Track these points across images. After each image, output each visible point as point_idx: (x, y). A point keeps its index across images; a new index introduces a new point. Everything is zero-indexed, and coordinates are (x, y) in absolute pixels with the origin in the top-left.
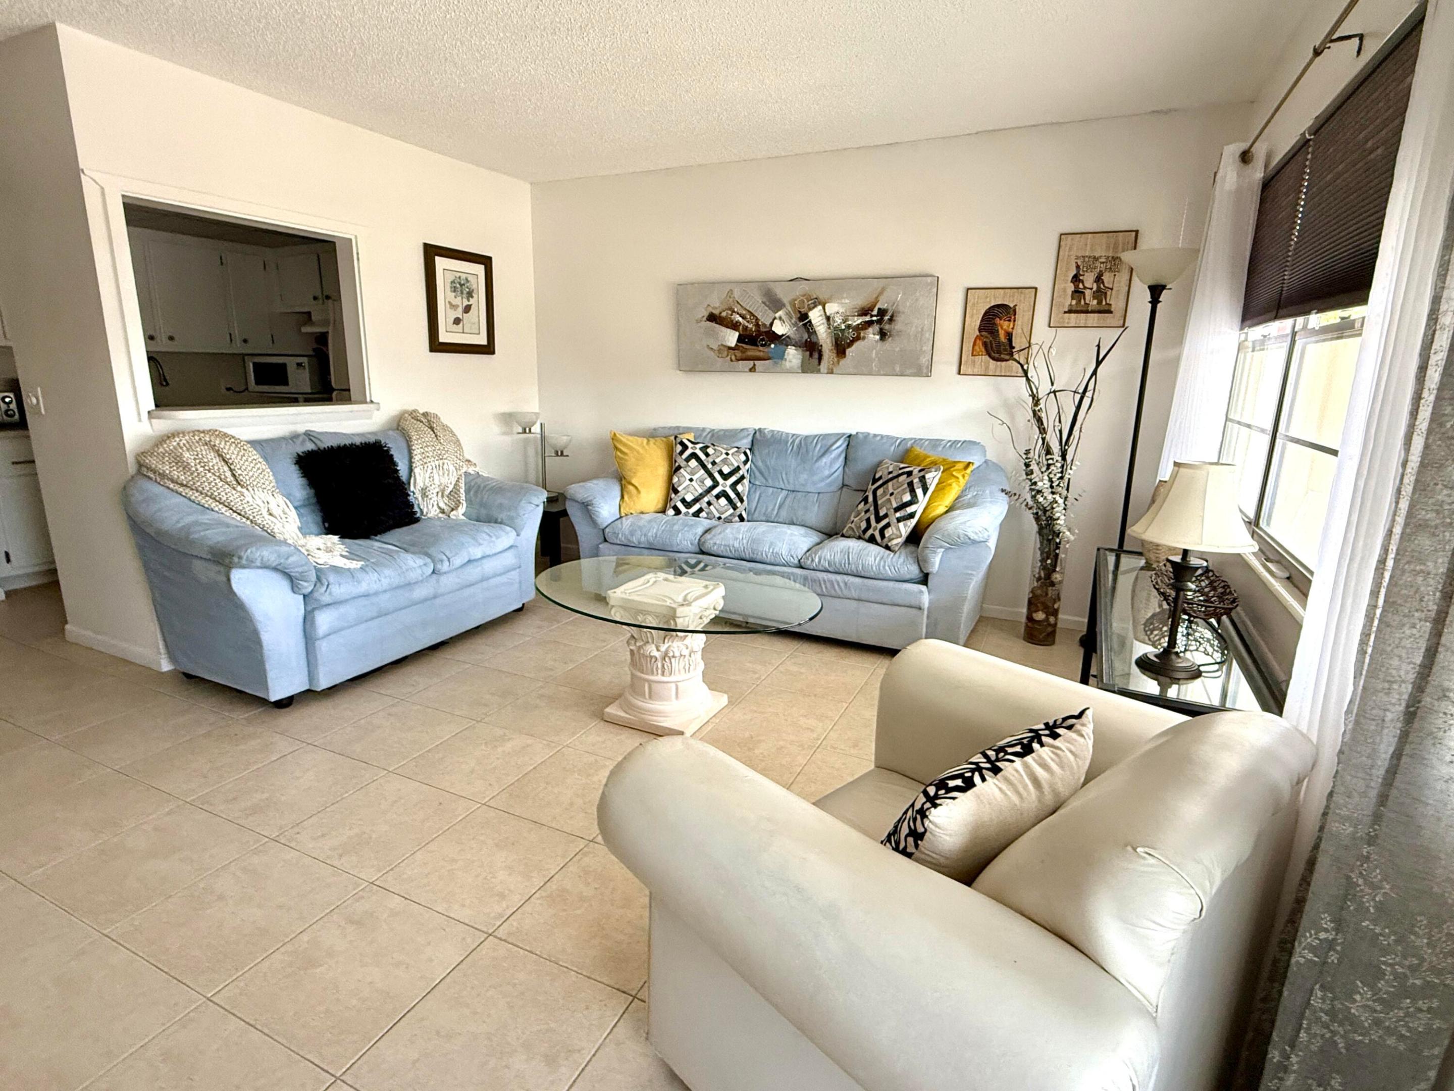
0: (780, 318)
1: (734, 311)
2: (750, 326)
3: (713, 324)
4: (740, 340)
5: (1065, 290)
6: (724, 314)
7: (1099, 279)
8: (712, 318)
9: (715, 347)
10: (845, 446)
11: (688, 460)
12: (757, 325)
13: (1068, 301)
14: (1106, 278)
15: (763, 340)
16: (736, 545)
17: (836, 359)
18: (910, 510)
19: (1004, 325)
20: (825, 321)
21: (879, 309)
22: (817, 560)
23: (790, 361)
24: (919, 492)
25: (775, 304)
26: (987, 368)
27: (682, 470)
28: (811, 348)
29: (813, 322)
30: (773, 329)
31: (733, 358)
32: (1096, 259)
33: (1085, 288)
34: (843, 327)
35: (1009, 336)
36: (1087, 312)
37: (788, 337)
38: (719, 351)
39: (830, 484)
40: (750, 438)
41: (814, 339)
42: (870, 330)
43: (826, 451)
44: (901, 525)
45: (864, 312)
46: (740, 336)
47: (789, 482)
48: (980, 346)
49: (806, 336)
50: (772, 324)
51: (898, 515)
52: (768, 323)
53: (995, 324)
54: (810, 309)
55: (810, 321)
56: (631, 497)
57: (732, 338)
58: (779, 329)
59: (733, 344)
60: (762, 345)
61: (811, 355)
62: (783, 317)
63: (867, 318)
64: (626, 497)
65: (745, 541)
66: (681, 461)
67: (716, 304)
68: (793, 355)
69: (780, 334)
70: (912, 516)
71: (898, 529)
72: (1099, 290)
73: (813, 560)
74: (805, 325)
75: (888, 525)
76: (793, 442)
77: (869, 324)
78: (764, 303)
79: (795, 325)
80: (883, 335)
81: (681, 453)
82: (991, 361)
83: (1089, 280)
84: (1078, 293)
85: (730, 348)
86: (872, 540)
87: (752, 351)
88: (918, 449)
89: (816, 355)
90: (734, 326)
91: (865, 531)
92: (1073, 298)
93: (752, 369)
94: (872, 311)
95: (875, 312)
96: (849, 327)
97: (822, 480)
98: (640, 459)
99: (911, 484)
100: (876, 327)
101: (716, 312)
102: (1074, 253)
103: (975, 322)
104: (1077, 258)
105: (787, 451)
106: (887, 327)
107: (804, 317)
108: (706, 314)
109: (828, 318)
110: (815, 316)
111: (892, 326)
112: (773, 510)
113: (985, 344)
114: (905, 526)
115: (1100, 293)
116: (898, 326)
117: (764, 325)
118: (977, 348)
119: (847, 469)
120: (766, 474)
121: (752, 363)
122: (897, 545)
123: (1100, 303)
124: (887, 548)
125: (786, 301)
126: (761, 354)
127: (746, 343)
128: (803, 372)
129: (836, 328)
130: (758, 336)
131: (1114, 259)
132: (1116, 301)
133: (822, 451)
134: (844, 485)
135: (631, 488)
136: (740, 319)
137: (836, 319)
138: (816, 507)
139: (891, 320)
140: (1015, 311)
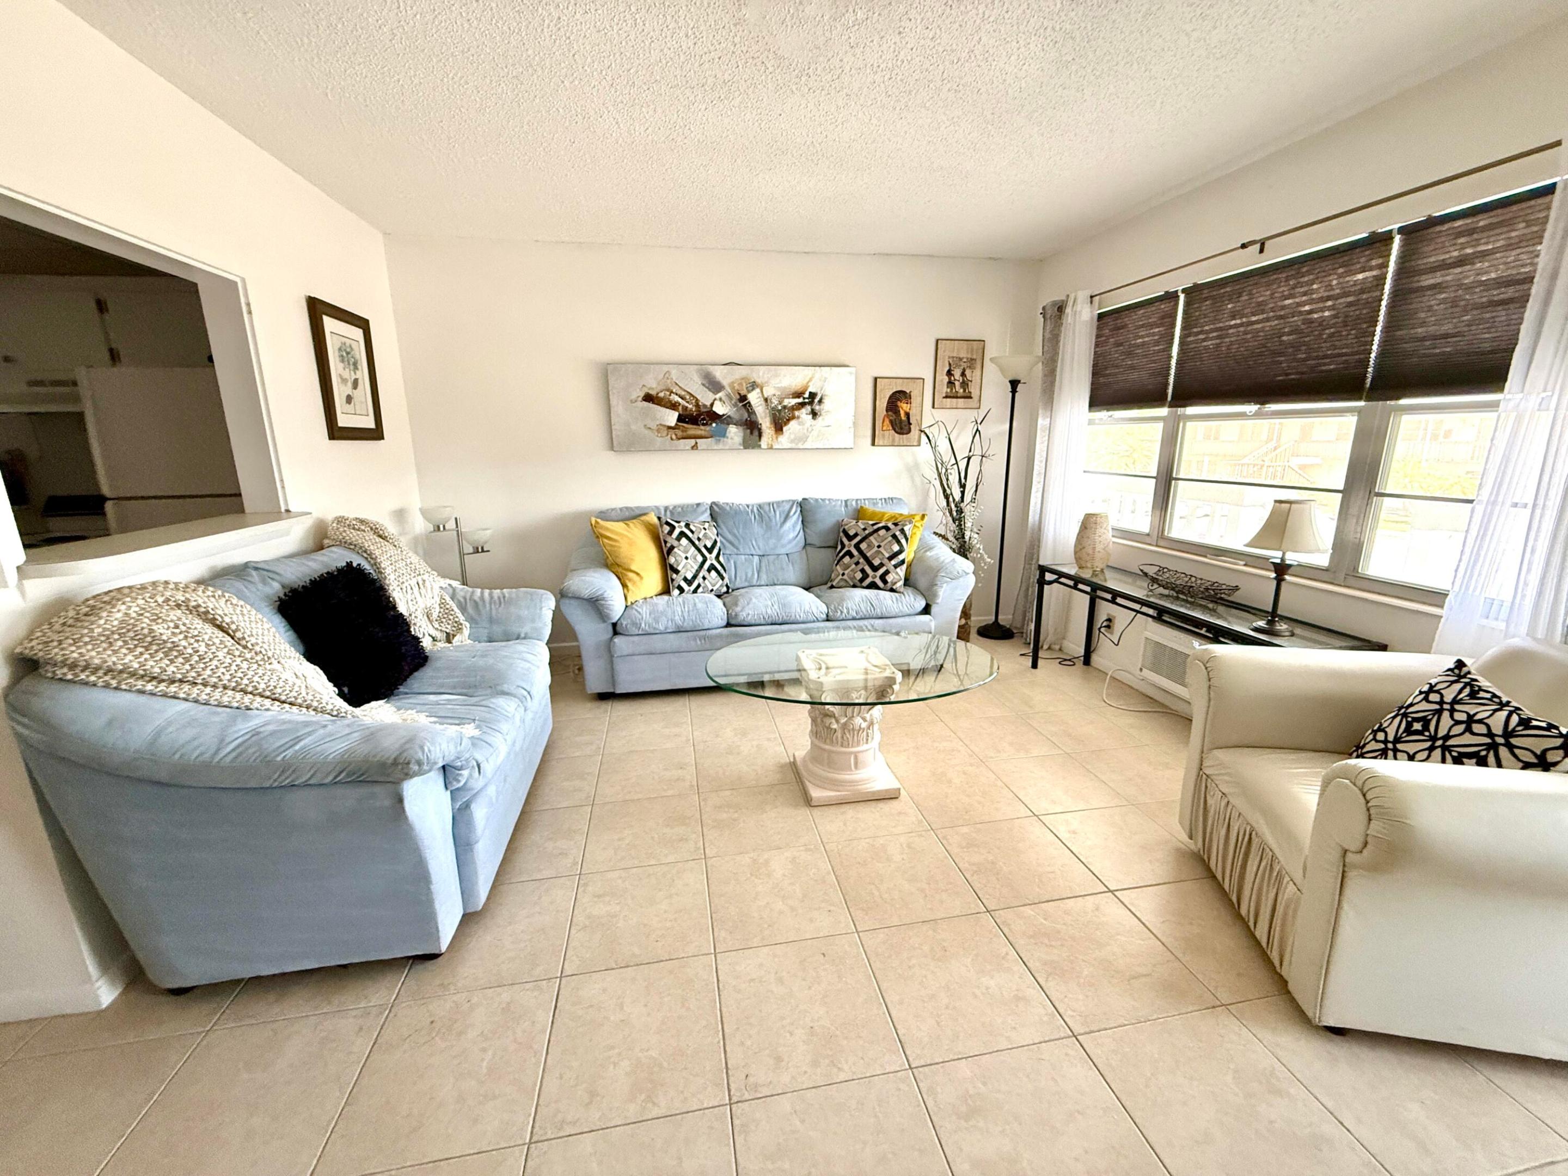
0: (721, 399)
1: (672, 392)
2: (690, 406)
3: (651, 405)
4: (680, 419)
5: (942, 381)
6: (662, 395)
7: (963, 374)
8: (648, 398)
9: (655, 427)
10: (799, 509)
11: (678, 539)
12: (697, 405)
13: (944, 389)
14: (968, 372)
15: (703, 419)
17: (774, 436)
19: (903, 407)
20: (763, 403)
21: (810, 393)
23: (732, 439)
24: (903, 541)
25: (714, 386)
26: (893, 440)
27: (676, 550)
28: (752, 427)
29: (752, 403)
30: (714, 409)
31: (674, 437)
32: (961, 359)
33: (955, 380)
34: (780, 408)
35: (908, 415)
36: (957, 397)
37: (729, 417)
38: (658, 431)
39: (796, 545)
40: (709, 512)
41: (753, 418)
42: (803, 410)
43: (787, 517)
44: (898, 570)
45: (798, 395)
46: (680, 416)
47: (759, 548)
48: (887, 422)
49: (746, 415)
50: (712, 405)
51: (893, 562)
52: (708, 404)
53: (897, 406)
54: (749, 392)
55: (749, 403)
56: (634, 583)
57: (671, 417)
58: (719, 409)
59: (673, 423)
60: (703, 424)
61: (752, 433)
62: (724, 398)
63: (801, 400)
64: (629, 584)
67: (653, 387)
68: (735, 433)
69: (721, 413)
70: (903, 562)
71: (897, 573)
72: (963, 382)
74: (745, 406)
75: (887, 572)
77: (802, 405)
78: (703, 385)
79: (735, 405)
80: (814, 414)
82: (896, 435)
83: (957, 373)
84: (951, 384)
85: (670, 428)
86: (873, 586)
87: (692, 430)
89: (756, 433)
90: (674, 406)
91: (862, 580)
92: (948, 387)
93: (695, 447)
94: (804, 394)
95: (807, 395)
96: (785, 407)
97: (790, 542)
99: (894, 536)
100: (809, 408)
101: (653, 393)
102: (948, 354)
103: (882, 404)
104: (949, 357)
105: (751, 519)
106: (817, 408)
107: (743, 398)
108: (642, 394)
109: (766, 400)
110: (754, 398)
111: (822, 406)
113: (891, 422)
114: (901, 570)
115: (965, 384)
116: (827, 405)
117: (705, 406)
118: (885, 424)
121: (693, 442)
122: (900, 586)
123: (964, 391)
124: (892, 590)
125: (725, 383)
126: (703, 433)
127: (687, 423)
128: (745, 448)
129: (773, 409)
130: (699, 415)
131: (972, 359)
134: (806, 544)
135: (631, 575)
136: (680, 400)
137: (773, 401)
138: (791, 567)
139: (820, 401)
140: (910, 396)
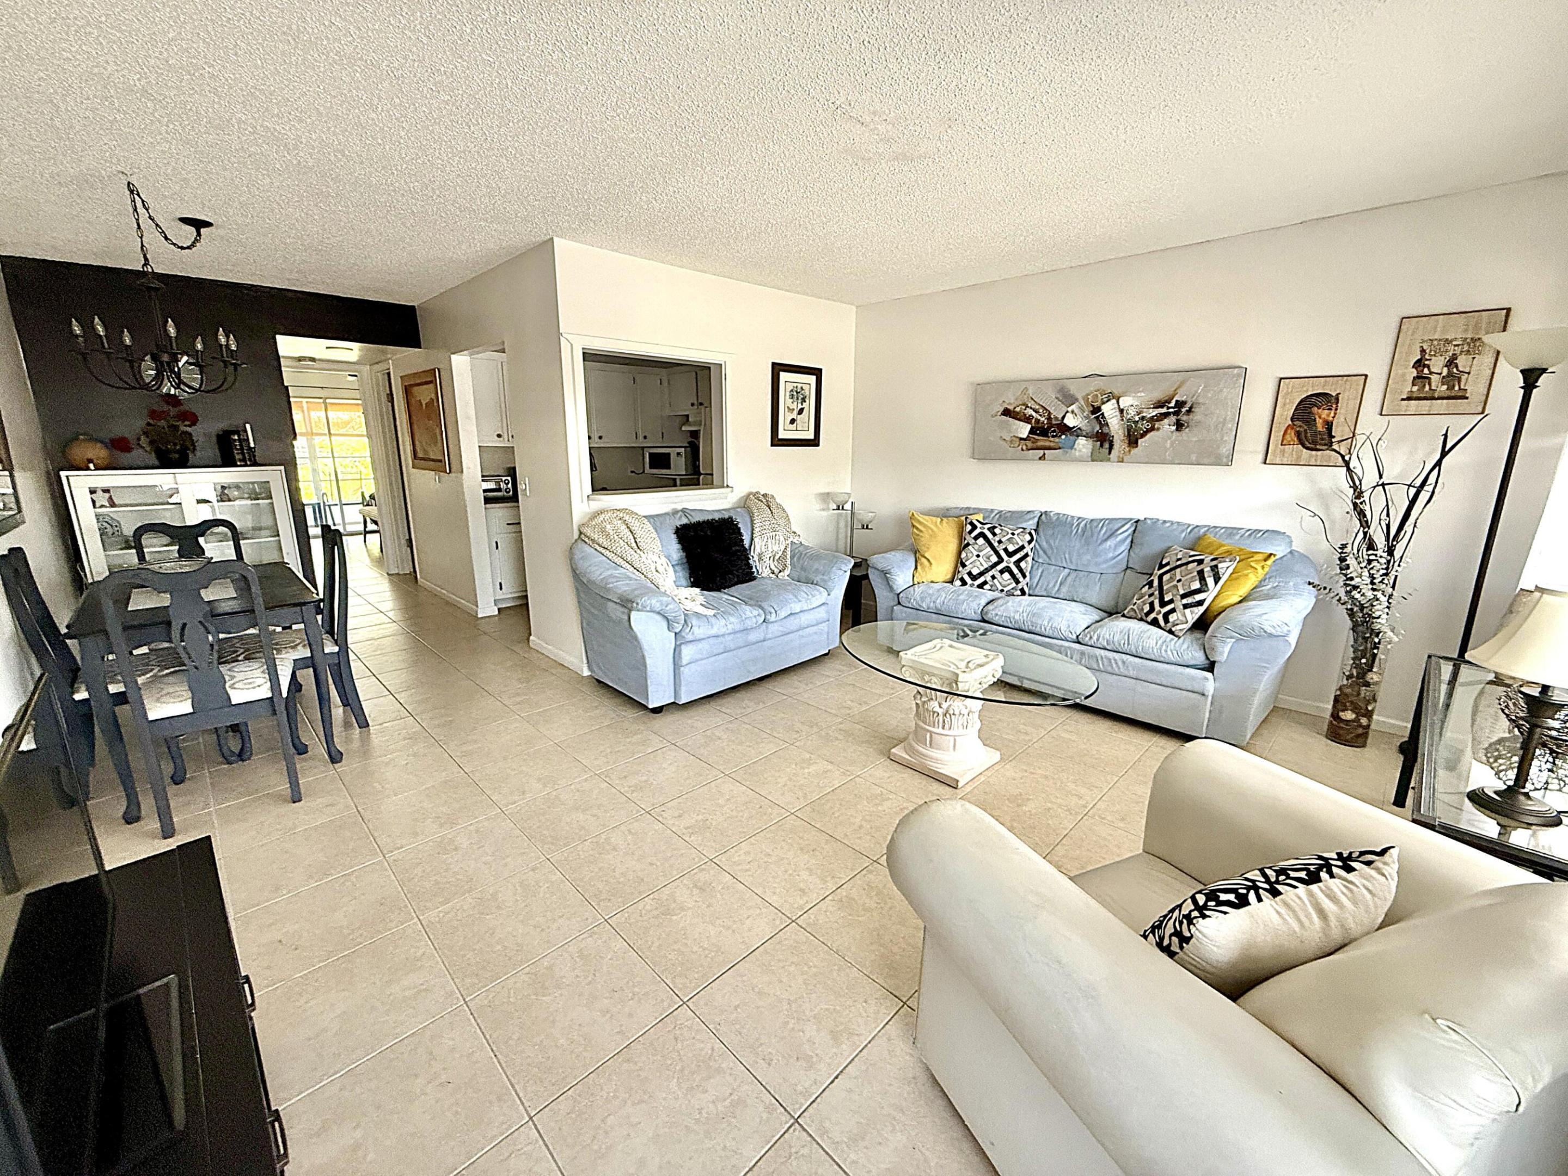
0: (1073, 412)
1: (1027, 407)
2: (1043, 419)
3: (1007, 418)
4: (1032, 431)
6: (1018, 409)
7: (1451, 363)
8: (1006, 412)
9: (1008, 439)
10: (1133, 529)
11: (976, 538)
12: (1049, 418)
13: (1408, 388)
14: (1462, 362)
15: (1054, 431)
16: (1017, 617)
17: (1127, 449)
18: (1198, 597)
19: (1322, 415)
20: (1118, 413)
21: (1177, 401)
22: (1095, 637)
23: (1080, 451)
24: (1210, 581)
25: (1068, 399)
26: (1299, 457)
27: (970, 547)
28: (1103, 439)
29: (1106, 415)
30: (1066, 421)
31: (1024, 448)
32: (1448, 342)
33: (1431, 373)
34: (1137, 418)
35: (1329, 425)
36: (1433, 398)
37: (1079, 429)
38: (1011, 442)
39: (1113, 566)
40: (1036, 519)
41: (1105, 430)
42: (1166, 421)
43: (1113, 534)
44: (1188, 611)
45: (1160, 405)
46: (1032, 428)
47: (1071, 562)
48: (1291, 435)
49: (1097, 428)
50: (1064, 417)
51: (1185, 601)
52: (1060, 417)
53: (1310, 413)
54: (1103, 403)
55: (1103, 414)
56: (923, 568)
57: (1024, 430)
58: (1070, 421)
59: (1025, 436)
60: (1053, 436)
61: (1102, 446)
62: (1076, 411)
63: (1164, 410)
64: (919, 567)
65: (1025, 614)
66: (969, 539)
67: (1011, 401)
68: (1083, 445)
69: (1071, 426)
70: (1200, 603)
71: (1184, 615)
72: (1450, 374)
73: (1091, 638)
74: (1097, 418)
75: (1173, 611)
76: (1078, 525)
77: (1166, 415)
78: (1057, 398)
79: (1087, 418)
80: (1179, 426)
81: (970, 532)
82: (1305, 450)
83: (1437, 365)
84: (1420, 379)
85: (1021, 439)
86: (1155, 623)
87: (1042, 441)
88: (1211, 537)
89: (1107, 445)
90: (1027, 419)
91: (1147, 614)
92: (1413, 385)
93: (1042, 458)
94: (1169, 403)
95: (1172, 404)
96: (1143, 418)
97: (1106, 561)
98: (933, 535)
99: (1201, 573)
100: (1173, 419)
101: (1011, 408)
104: (1423, 341)
105: (1072, 532)
106: (1184, 418)
107: (1096, 410)
108: (1002, 409)
109: (1122, 411)
110: (1109, 409)
111: (1191, 417)
112: (1054, 586)
113: (1298, 434)
114: (1192, 612)
115: (1453, 377)
116: (1197, 416)
117: (1056, 418)
118: (1288, 437)
119: (1132, 553)
120: (1049, 552)
121: (1042, 452)
122: (1181, 630)
123: (1451, 388)
124: (1171, 632)
125: (1079, 396)
126: (1052, 444)
127: (1038, 435)
128: (1093, 460)
129: (1129, 420)
130: (1049, 428)
131: (1474, 340)
132: (1473, 387)
133: (1108, 534)
134: (1128, 568)
135: (923, 560)
136: (1034, 414)
137: (1130, 411)
138: (1097, 588)
139: (1189, 411)
140: (1337, 399)
